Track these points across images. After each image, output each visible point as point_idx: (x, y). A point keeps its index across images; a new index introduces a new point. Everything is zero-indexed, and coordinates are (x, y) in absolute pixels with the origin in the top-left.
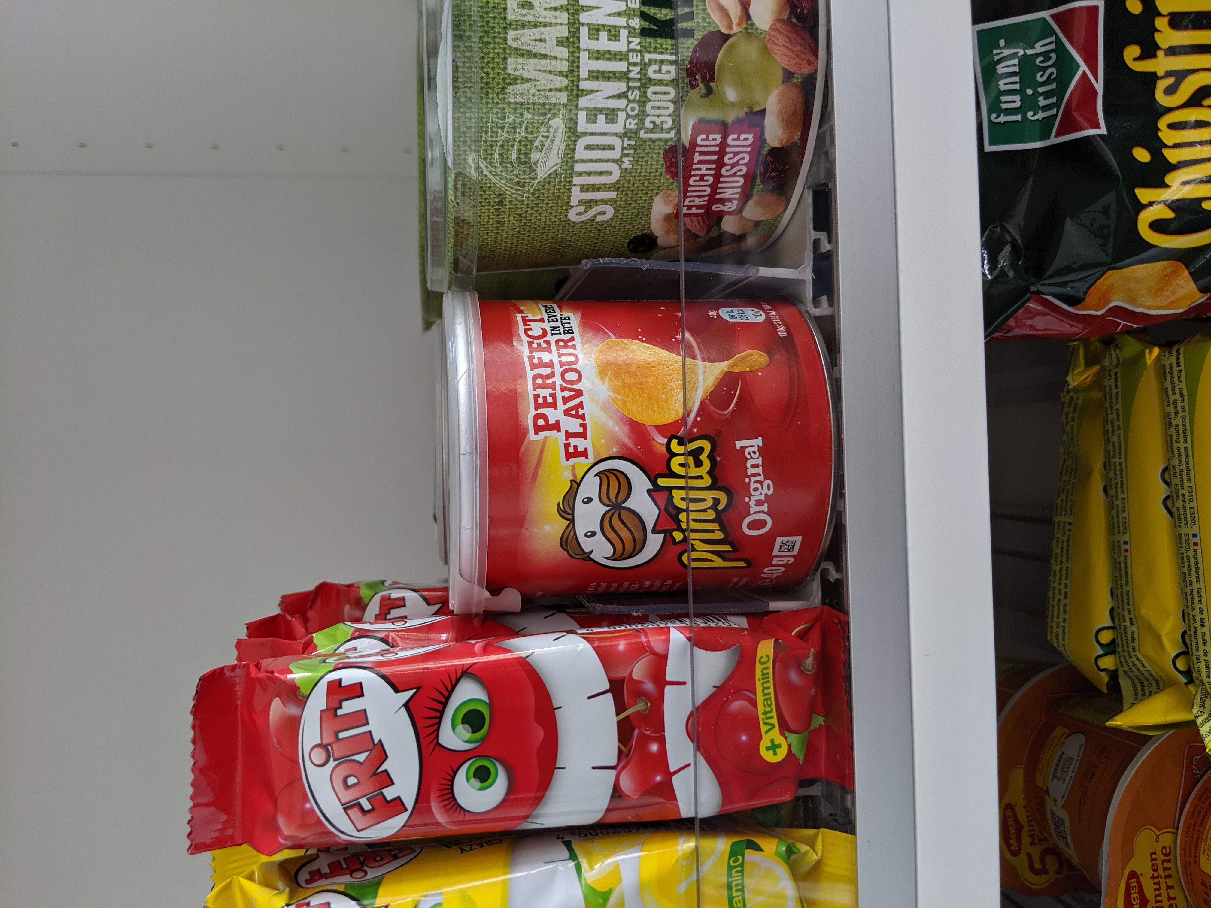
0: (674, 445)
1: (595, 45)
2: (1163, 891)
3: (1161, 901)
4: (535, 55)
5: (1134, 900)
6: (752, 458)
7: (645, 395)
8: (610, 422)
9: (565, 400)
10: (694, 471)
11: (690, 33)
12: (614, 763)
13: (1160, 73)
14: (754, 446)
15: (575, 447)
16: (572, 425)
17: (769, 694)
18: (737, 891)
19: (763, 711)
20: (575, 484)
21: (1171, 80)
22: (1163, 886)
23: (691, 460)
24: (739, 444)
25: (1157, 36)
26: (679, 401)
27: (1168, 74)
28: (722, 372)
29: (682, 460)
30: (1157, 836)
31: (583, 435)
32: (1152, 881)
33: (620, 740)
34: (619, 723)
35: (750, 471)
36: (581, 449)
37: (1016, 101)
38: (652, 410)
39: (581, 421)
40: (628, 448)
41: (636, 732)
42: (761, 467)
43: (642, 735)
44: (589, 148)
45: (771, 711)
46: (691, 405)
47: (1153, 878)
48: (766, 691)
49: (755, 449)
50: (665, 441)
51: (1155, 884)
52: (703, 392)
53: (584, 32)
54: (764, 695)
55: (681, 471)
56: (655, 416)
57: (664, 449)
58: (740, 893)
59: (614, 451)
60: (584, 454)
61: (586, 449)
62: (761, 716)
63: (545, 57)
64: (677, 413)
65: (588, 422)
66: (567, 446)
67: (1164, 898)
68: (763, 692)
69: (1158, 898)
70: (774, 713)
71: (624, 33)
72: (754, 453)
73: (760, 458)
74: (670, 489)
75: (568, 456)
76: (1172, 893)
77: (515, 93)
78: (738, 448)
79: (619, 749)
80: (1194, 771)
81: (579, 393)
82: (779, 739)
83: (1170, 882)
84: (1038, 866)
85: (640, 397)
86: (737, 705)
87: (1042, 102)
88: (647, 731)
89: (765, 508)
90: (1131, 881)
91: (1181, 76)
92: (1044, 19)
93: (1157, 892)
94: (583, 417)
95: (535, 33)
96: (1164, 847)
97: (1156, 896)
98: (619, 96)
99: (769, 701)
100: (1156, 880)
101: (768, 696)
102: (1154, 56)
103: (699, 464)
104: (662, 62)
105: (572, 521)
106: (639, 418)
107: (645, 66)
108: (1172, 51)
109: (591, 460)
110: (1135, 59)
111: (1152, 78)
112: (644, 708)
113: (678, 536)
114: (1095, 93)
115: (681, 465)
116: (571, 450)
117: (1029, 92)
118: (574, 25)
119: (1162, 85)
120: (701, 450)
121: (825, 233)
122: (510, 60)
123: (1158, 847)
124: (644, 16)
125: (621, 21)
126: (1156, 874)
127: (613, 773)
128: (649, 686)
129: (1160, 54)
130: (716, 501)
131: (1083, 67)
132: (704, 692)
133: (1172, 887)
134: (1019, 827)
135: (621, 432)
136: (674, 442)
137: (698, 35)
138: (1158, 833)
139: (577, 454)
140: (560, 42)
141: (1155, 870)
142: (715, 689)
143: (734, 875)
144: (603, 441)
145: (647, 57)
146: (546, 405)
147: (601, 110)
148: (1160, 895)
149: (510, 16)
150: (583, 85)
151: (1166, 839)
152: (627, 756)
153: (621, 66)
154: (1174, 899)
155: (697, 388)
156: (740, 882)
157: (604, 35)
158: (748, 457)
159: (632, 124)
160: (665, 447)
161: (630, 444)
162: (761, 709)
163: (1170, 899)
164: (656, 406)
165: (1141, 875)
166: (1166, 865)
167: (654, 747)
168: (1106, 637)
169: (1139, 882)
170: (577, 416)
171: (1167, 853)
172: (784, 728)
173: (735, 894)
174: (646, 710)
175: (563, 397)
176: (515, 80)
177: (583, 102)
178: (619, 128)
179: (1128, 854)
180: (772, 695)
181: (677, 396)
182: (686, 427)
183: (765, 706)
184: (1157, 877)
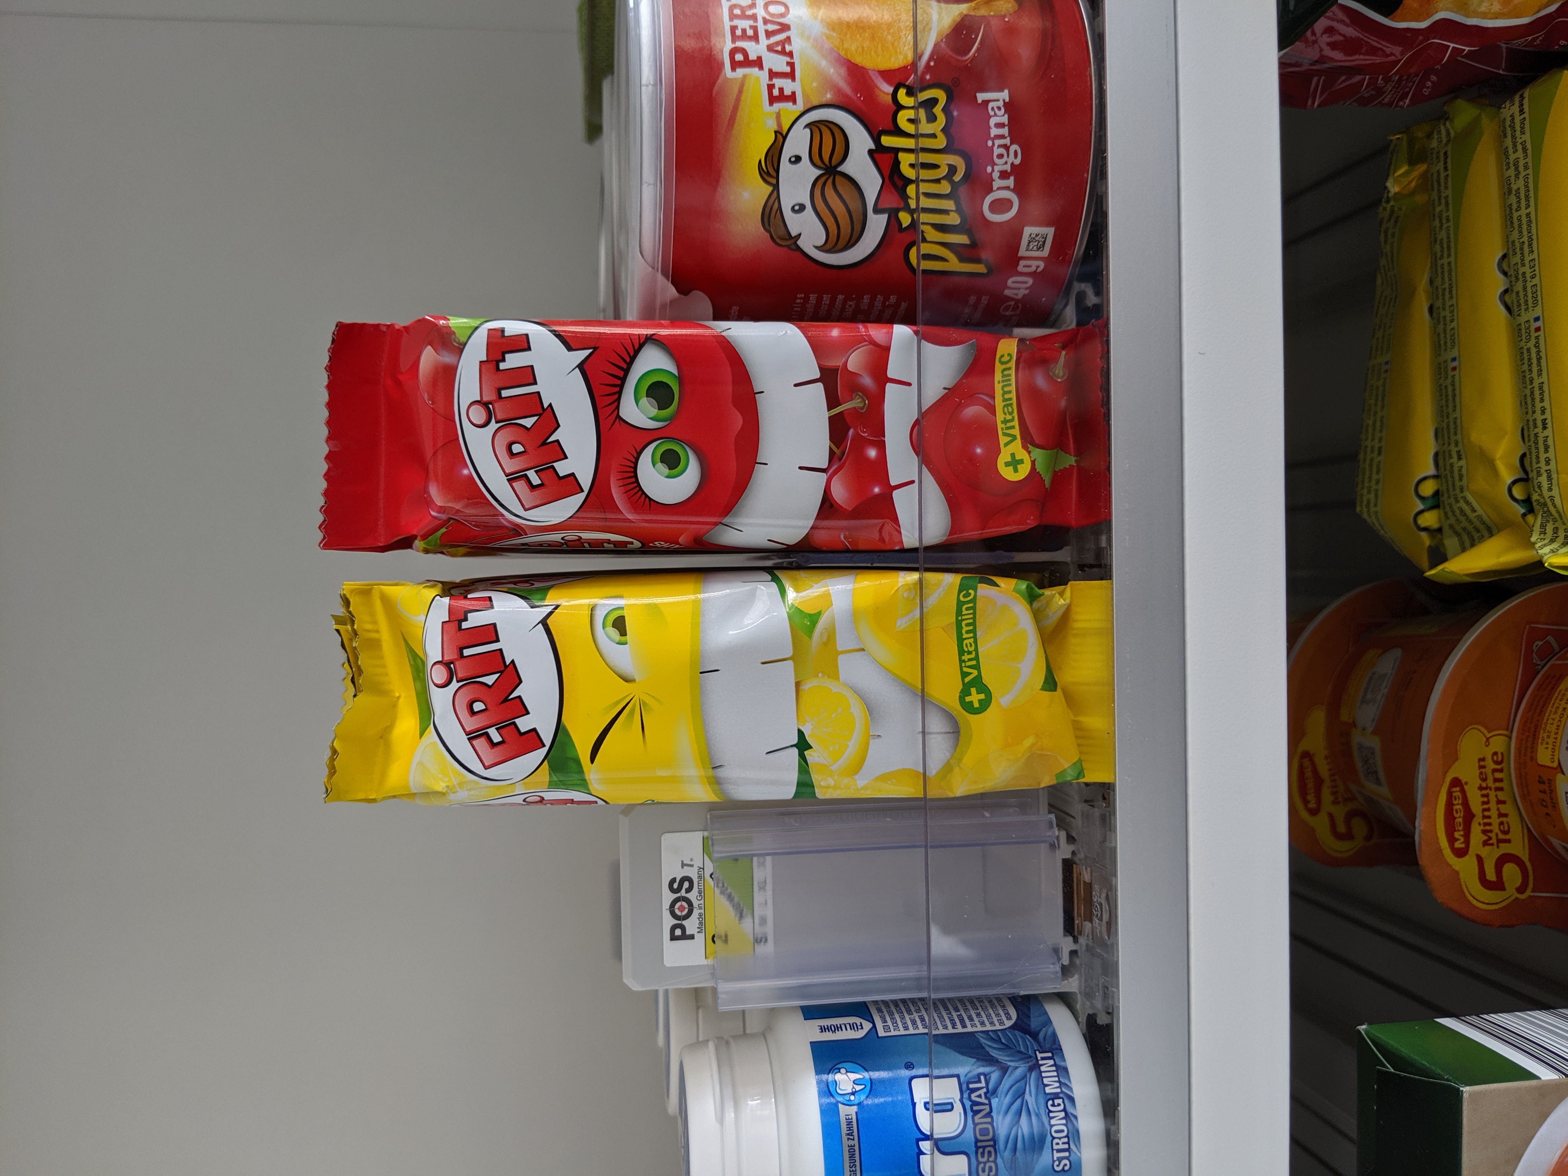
0: (902, 95)
2: (1493, 805)
3: (1489, 817)
5: (1457, 812)
6: (995, 115)
7: (867, 35)
8: (824, 63)
9: (769, 34)
10: (926, 127)
12: (825, 465)
14: (998, 100)
15: (781, 90)
16: (779, 63)
17: (1010, 399)
18: (967, 632)
19: (1003, 419)
20: (781, 137)
22: (1493, 799)
23: (922, 113)
24: (981, 97)
26: (909, 44)
28: (960, 14)
29: (911, 114)
30: (1488, 739)
31: (791, 75)
32: (1479, 793)
33: (832, 439)
34: (831, 419)
35: (994, 132)
36: (787, 92)
38: (876, 52)
39: (788, 59)
40: (846, 96)
41: (851, 432)
42: (1007, 128)
43: (857, 436)
45: (1012, 420)
46: (923, 47)
47: (1481, 788)
48: (1007, 396)
49: (1001, 104)
50: (890, 89)
51: (1483, 796)
52: (938, 34)
54: (1004, 400)
55: (910, 128)
56: (879, 59)
57: (889, 99)
58: (972, 635)
59: (829, 97)
60: (792, 98)
61: (794, 93)
62: (1000, 426)
64: (906, 57)
65: (796, 60)
66: (771, 87)
67: (1494, 813)
68: (1003, 396)
69: (1486, 813)
70: (1016, 423)
72: (999, 108)
73: (1006, 116)
74: (896, 151)
75: (772, 100)
76: (1503, 809)
78: (980, 101)
79: (830, 448)
80: (1534, 661)
81: (786, 28)
82: (1022, 454)
83: (1502, 796)
84: (1342, 828)
85: (860, 36)
86: (971, 411)
88: (864, 432)
89: (1011, 182)
90: (1454, 789)
93: (1486, 806)
94: (790, 54)
96: (1495, 753)
97: (1484, 810)
99: (1010, 408)
100: (1484, 792)
101: (1008, 402)
103: (932, 118)
105: (776, 187)
106: (859, 60)
109: (800, 106)
112: (862, 405)
113: (905, 219)
115: (910, 121)
116: (776, 92)
120: (934, 101)
123: (1488, 753)
126: (1484, 785)
127: (824, 477)
128: (867, 381)
130: (952, 169)
132: (933, 392)
133: (1504, 802)
134: (1319, 782)
135: (837, 75)
136: (902, 92)
138: (1488, 735)
139: (782, 97)
141: (1484, 780)
142: (947, 391)
143: (965, 612)
144: (815, 84)
146: (745, 38)
148: (1488, 810)
151: (1498, 744)
152: (840, 460)
154: (1506, 815)
155: (931, 29)
156: (971, 621)
158: (992, 113)
160: (890, 97)
161: (848, 90)
162: (1000, 416)
163: (1501, 815)
164: (880, 48)
165: (1466, 783)
166: (1498, 775)
167: (872, 453)
168: (1428, 489)
169: (1463, 791)
170: (783, 52)
171: (1499, 760)
172: (1028, 441)
173: (965, 636)
174: (862, 408)
175: (767, 31)
179: (1451, 756)
180: (1014, 401)
181: (906, 38)
182: (916, 74)
183: (1005, 414)
184: (1486, 788)
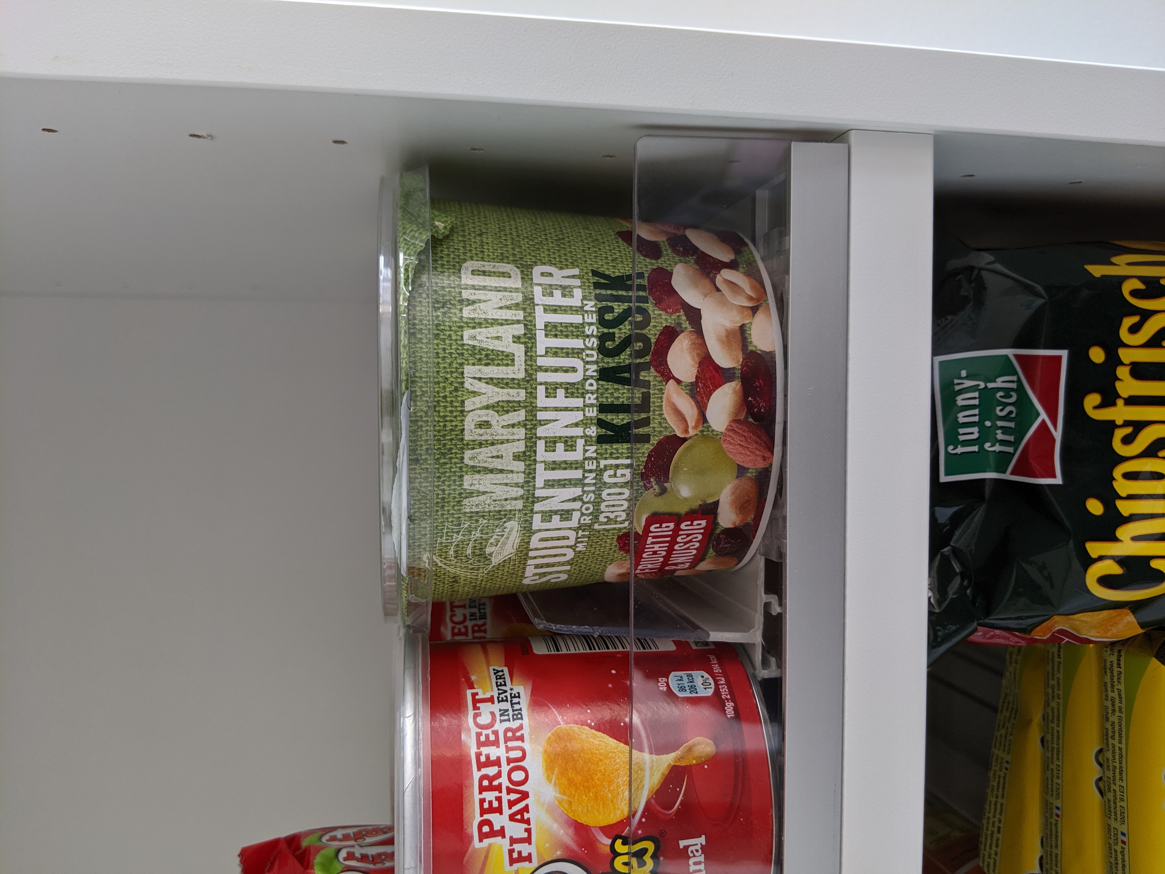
0: (619, 846)
1: (551, 457)
4: (491, 471)
6: (694, 856)
7: (591, 794)
8: (555, 826)
9: (511, 804)
11: (645, 439)
13: (1119, 422)
14: (697, 844)
15: (520, 853)
21: (1129, 430)
23: (634, 859)
24: (682, 843)
25: (1118, 385)
26: (625, 800)
27: (1127, 423)
28: (668, 766)
29: (625, 859)
31: (528, 840)
35: (692, 868)
36: (525, 854)
37: (975, 433)
38: (598, 811)
39: (526, 826)
40: (572, 851)
42: (703, 864)
44: (542, 540)
46: (637, 806)
49: (698, 847)
50: (609, 841)
52: (649, 791)
53: (541, 445)
55: (624, 870)
56: (601, 817)
57: (608, 849)
59: (559, 853)
60: (529, 858)
61: (530, 854)
63: (501, 471)
64: (622, 812)
65: (532, 826)
66: (511, 852)
71: (580, 443)
72: (697, 851)
73: (703, 855)
75: (512, 861)
77: (470, 505)
78: (681, 847)
81: (525, 795)
85: (586, 796)
87: (1000, 436)
91: (1139, 426)
92: (1006, 357)
94: (528, 821)
95: (492, 450)
98: (574, 500)
102: (1114, 404)
103: (642, 864)
104: (617, 466)
106: (583, 820)
107: (600, 472)
108: (1133, 401)
109: (535, 863)
110: (1096, 408)
111: (1111, 426)
114: (1054, 440)
115: (625, 864)
116: (515, 855)
117: (988, 424)
118: (531, 440)
119: (1119, 434)
120: (644, 851)
121: (776, 597)
122: (466, 477)
124: (601, 423)
125: (578, 431)
129: (1120, 402)
131: (1043, 416)
135: (565, 835)
136: (619, 842)
137: (654, 441)
139: (521, 858)
140: (517, 457)
144: (547, 845)
145: (603, 463)
146: (491, 810)
147: (556, 512)
149: (467, 437)
150: (538, 493)
153: (578, 474)
155: (643, 786)
157: (560, 446)
158: (691, 855)
159: (587, 520)
160: (609, 847)
161: (574, 847)
164: (601, 806)
170: (522, 821)
175: (509, 801)
176: (471, 494)
177: (537, 507)
178: (574, 523)
181: (623, 793)
182: (630, 827)
